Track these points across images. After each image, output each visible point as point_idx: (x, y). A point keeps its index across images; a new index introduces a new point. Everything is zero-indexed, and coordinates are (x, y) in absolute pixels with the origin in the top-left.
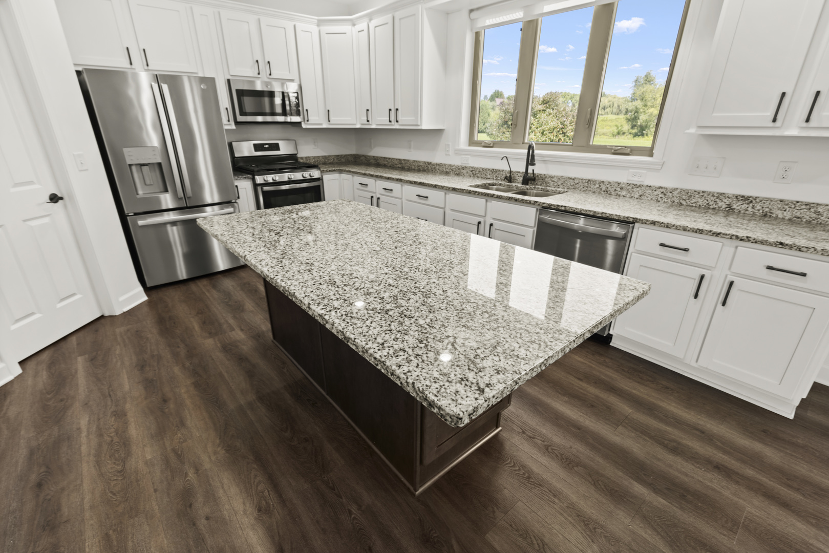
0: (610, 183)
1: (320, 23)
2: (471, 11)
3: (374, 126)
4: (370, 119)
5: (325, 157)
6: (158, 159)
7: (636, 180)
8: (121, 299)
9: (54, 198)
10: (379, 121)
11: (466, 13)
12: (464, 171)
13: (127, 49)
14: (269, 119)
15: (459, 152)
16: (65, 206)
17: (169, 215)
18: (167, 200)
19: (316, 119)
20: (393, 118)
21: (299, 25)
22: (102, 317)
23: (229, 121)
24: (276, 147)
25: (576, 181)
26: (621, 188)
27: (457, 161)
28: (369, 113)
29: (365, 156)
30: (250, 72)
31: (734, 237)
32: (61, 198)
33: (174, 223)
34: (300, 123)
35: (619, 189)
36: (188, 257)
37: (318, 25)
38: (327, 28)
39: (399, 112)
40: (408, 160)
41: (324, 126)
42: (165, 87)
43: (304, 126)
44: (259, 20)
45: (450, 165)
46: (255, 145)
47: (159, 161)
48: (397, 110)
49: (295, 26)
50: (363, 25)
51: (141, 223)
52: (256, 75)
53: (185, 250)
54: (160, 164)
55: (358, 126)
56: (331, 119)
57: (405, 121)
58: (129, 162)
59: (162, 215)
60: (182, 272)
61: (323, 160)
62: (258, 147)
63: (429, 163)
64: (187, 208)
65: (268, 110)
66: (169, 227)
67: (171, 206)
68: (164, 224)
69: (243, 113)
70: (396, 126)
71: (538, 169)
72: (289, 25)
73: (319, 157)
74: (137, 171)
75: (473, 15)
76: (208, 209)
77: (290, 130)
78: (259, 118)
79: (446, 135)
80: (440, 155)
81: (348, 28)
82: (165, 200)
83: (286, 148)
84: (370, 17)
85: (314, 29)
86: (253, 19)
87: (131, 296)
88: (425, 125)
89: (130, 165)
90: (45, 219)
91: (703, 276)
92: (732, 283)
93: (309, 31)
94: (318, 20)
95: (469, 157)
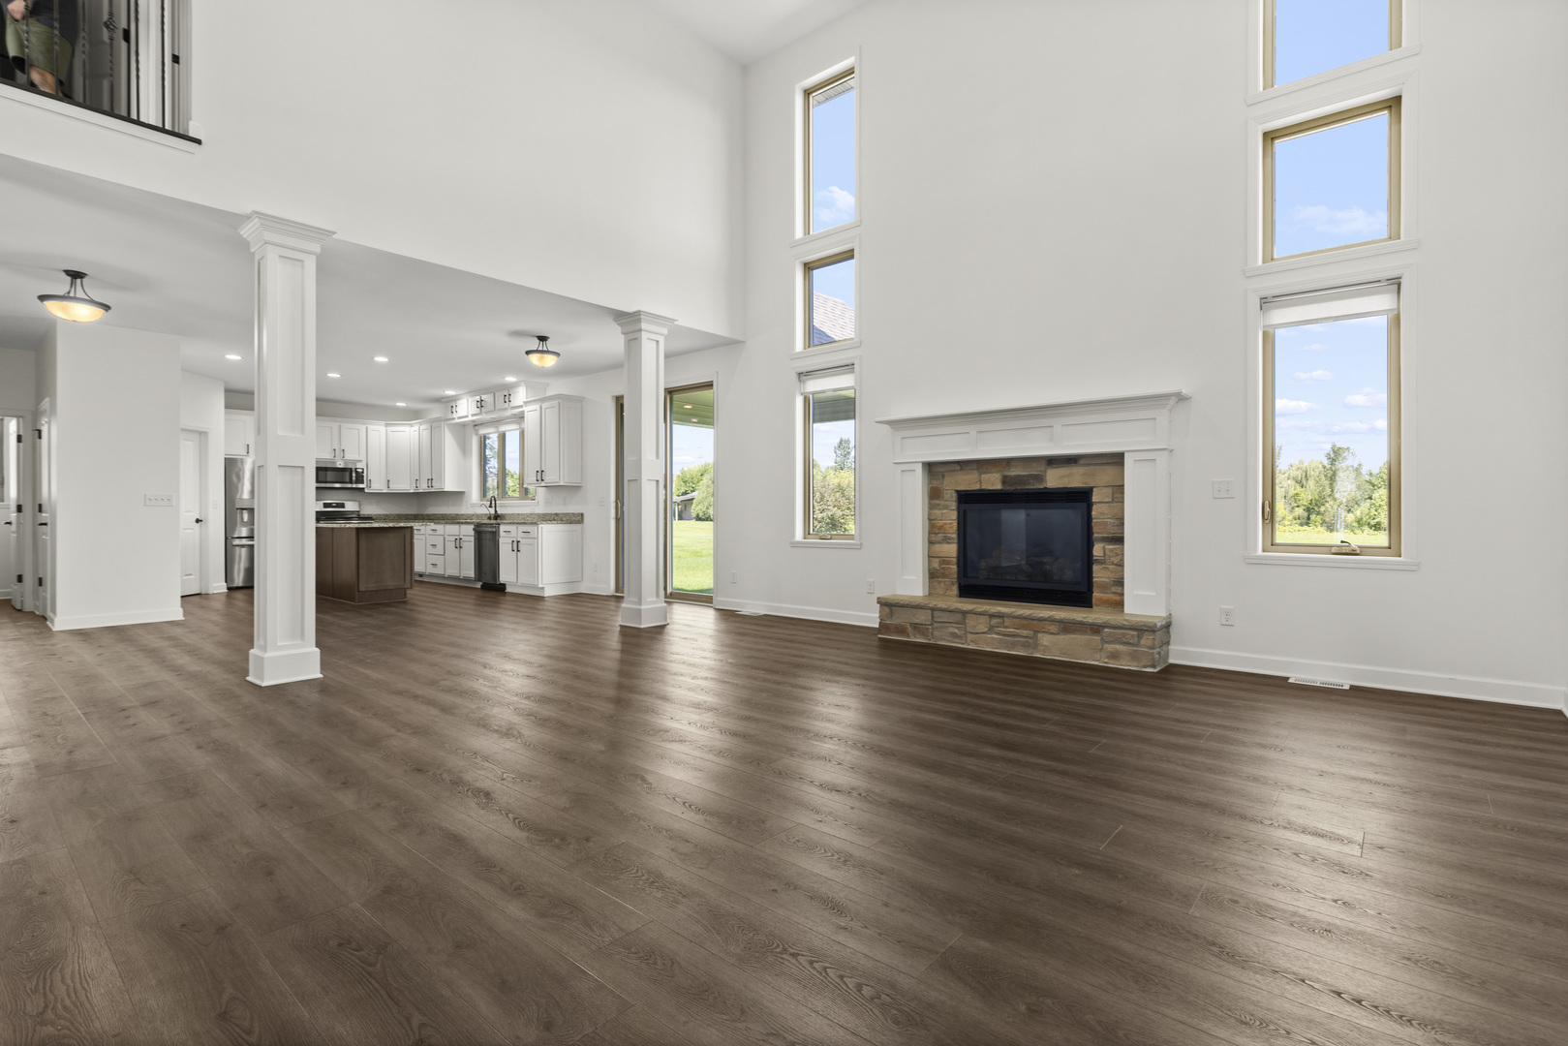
2: (475, 425)
3: (420, 491)
4: (418, 486)
5: (387, 515)
7: (532, 511)
8: (213, 585)
9: (198, 521)
10: (423, 488)
12: (464, 517)
13: (248, 445)
14: (349, 486)
15: (471, 505)
16: (201, 526)
19: (376, 483)
20: (430, 485)
22: (200, 594)
24: (343, 506)
27: (470, 511)
28: (416, 482)
30: (329, 455)
32: (201, 521)
34: (364, 489)
37: (386, 427)
38: (391, 428)
39: (434, 482)
40: (446, 515)
41: (385, 491)
43: (366, 491)
44: (340, 427)
45: (468, 514)
46: (324, 504)
48: (432, 479)
49: (367, 428)
50: (416, 428)
51: (232, 543)
52: (333, 457)
54: (253, 509)
55: (412, 491)
56: (391, 486)
57: (436, 487)
58: (237, 507)
62: (326, 505)
63: (457, 515)
69: (324, 482)
70: (433, 490)
72: (363, 428)
74: (240, 512)
75: (476, 428)
77: (357, 493)
78: (337, 485)
79: (466, 495)
80: (464, 510)
81: (406, 429)
82: (240, 531)
83: (350, 506)
84: (421, 424)
85: (384, 428)
86: (335, 425)
87: (219, 586)
88: (447, 488)
89: (237, 509)
90: (191, 532)
91: (514, 541)
92: (519, 541)
93: (378, 431)
94: (385, 424)
95: (474, 508)
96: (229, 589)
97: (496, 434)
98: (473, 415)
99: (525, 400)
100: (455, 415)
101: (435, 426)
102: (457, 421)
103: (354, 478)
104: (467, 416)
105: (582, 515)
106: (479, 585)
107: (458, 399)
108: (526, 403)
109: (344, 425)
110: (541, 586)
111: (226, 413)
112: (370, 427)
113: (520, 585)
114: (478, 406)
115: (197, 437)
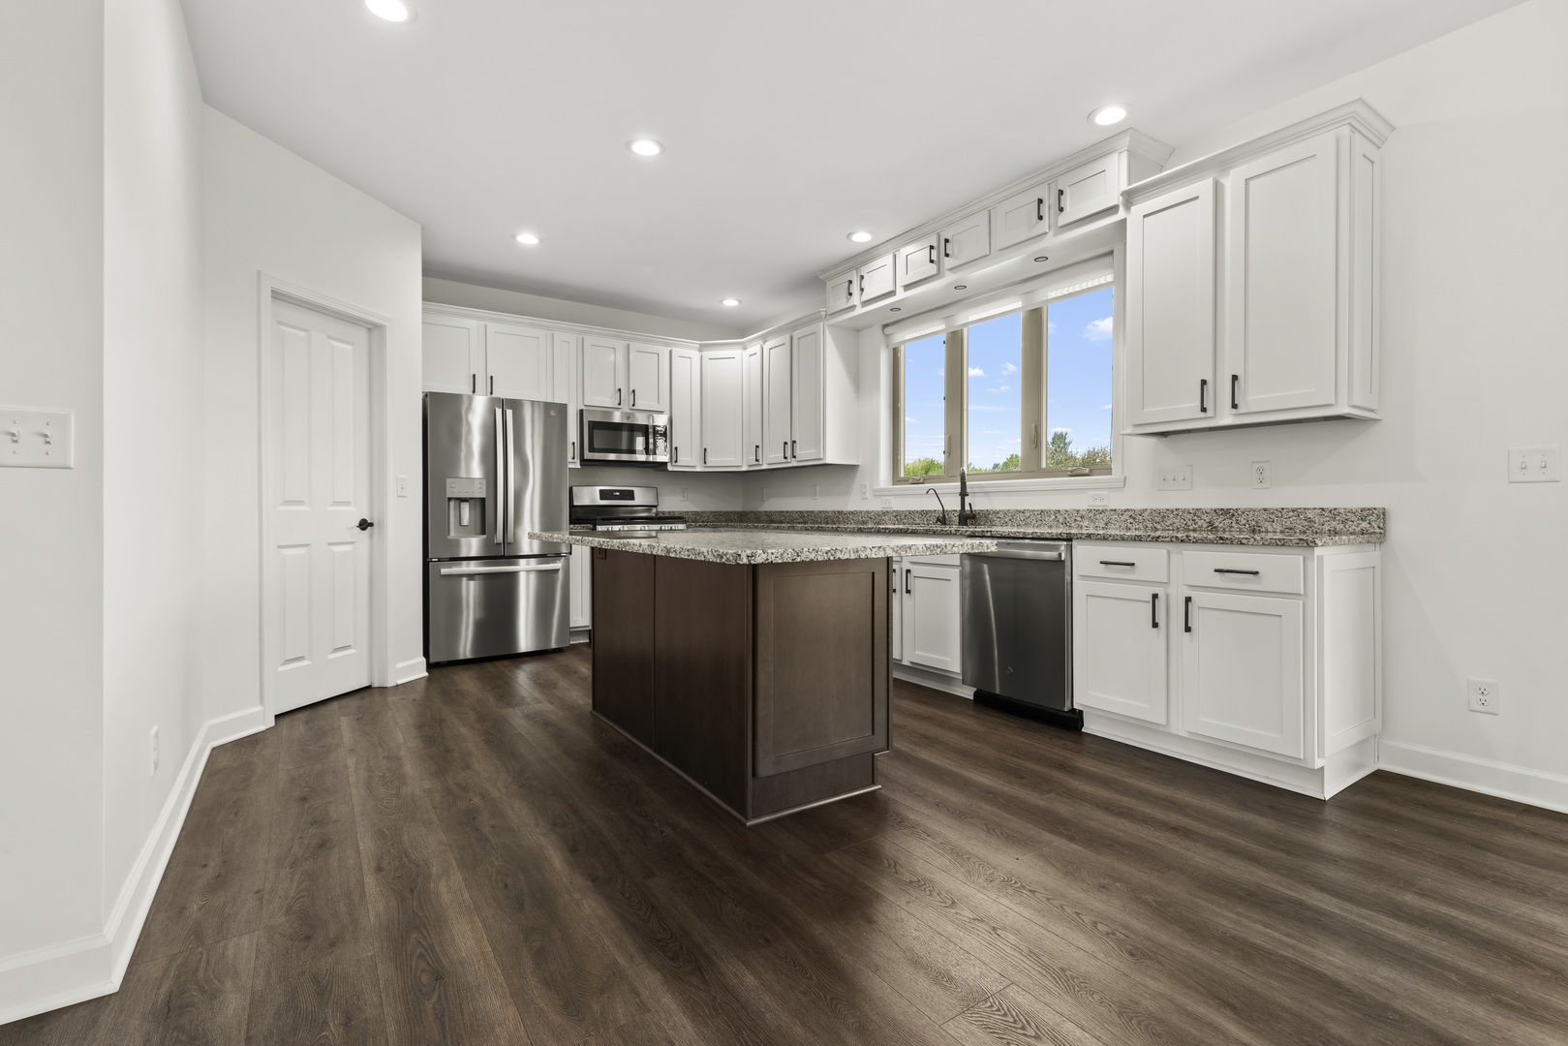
0: (1067, 511)
1: (701, 348)
2: (885, 326)
3: (765, 467)
4: (760, 457)
5: (696, 513)
6: (480, 492)
7: (1098, 505)
8: (399, 665)
9: (364, 525)
10: (772, 458)
11: (878, 329)
12: (886, 518)
13: (474, 376)
14: (624, 457)
15: (879, 494)
16: (371, 536)
19: (688, 459)
20: (789, 454)
22: (368, 688)
23: (574, 458)
24: (630, 495)
25: (1027, 515)
26: (1082, 517)
27: (875, 505)
28: (760, 450)
29: (755, 513)
30: (608, 401)
31: (1174, 539)
32: (371, 525)
34: (666, 464)
35: (1079, 519)
37: (700, 351)
38: (708, 354)
39: (798, 446)
40: (812, 512)
41: (698, 469)
42: (509, 413)
43: (670, 468)
44: (628, 345)
45: (868, 512)
46: (601, 492)
47: (483, 495)
48: (794, 442)
49: (671, 352)
50: (756, 348)
51: (444, 571)
52: (616, 406)
54: (483, 499)
55: (744, 469)
56: (709, 459)
57: (805, 455)
58: (449, 495)
61: (692, 517)
62: (604, 495)
63: (840, 513)
64: (503, 557)
65: (624, 446)
69: (592, 449)
70: (794, 463)
71: (978, 503)
72: (664, 351)
73: (687, 512)
74: (455, 508)
75: (888, 330)
77: (652, 474)
78: (612, 457)
79: (859, 472)
80: (854, 501)
81: (736, 352)
82: (469, 546)
83: (643, 497)
84: (765, 338)
85: (695, 355)
86: (620, 345)
87: (409, 667)
88: (831, 457)
89: (450, 499)
90: (349, 548)
91: (1155, 596)
92: (1188, 600)
93: (688, 357)
94: (700, 345)
95: (892, 498)
96: (430, 667)
97: (944, 337)
98: (907, 287)
99: (1125, 187)
100: (856, 300)
101: (798, 336)
102: (859, 311)
103: (650, 445)
104: (892, 293)
105: (1383, 514)
106: (968, 693)
107: (866, 262)
108: (1130, 197)
109: (635, 346)
110: (1318, 764)
111: (425, 310)
112: (676, 351)
113: (1185, 735)
114: (934, 258)
115: (361, 335)
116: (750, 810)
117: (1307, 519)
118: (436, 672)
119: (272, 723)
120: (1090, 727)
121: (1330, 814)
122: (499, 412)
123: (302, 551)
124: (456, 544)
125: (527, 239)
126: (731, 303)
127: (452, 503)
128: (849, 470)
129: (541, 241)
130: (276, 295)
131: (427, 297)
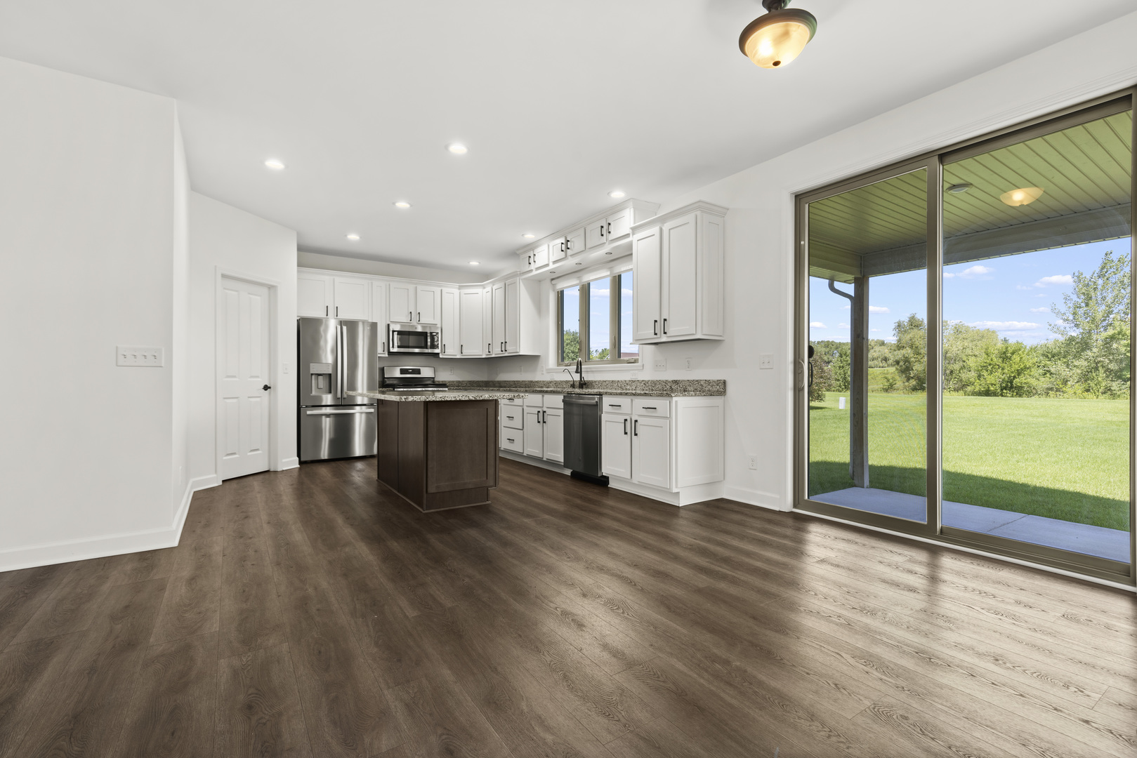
0: (622, 381)
1: (460, 288)
2: (552, 279)
3: (493, 356)
4: (490, 350)
5: (459, 382)
6: (330, 371)
7: (634, 378)
8: (284, 460)
9: (266, 388)
10: (496, 352)
11: (549, 281)
12: (551, 385)
13: (327, 307)
15: (549, 371)
16: (270, 393)
17: (326, 409)
18: (328, 399)
19: (451, 351)
20: (503, 349)
21: (444, 289)
22: (268, 471)
23: (384, 351)
24: (418, 372)
25: (607, 382)
26: (627, 384)
27: (547, 378)
28: (490, 346)
30: (405, 319)
32: (270, 388)
33: (328, 416)
34: (438, 354)
36: (333, 443)
37: (459, 289)
38: (464, 291)
39: (507, 344)
40: (520, 381)
41: (458, 357)
42: (345, 328)
43: (441, 356)
44: (416, 287)
45: (543, 381)
46: (401, 370)
47: (330, 372)
48: (506, 342)
49: (442, 290)
50: (489, 289)
51: (309, 412)
52: (409, 321)
53: (332, 436)
54: (330, 375)
55: (484, 357)
56: (464, 351)
57: (511, 350)
58: (311, 372)
59: (321, 409)
60: (324, 453)
61: (457, 384)
62: (403, 371)
63: (531, 382)
64: (341, 405)
66: (324, 417)
67: (329, 404)
68: (322, 415)
70: (506, 354)
71: (587, 377)
72: (438, 290)
73: (453, 381)
74: (315, 379)
75: (554, 282)
76: (358, 408)
77: (432, 359)
78: (417, 350)
79: (541, 360)
80: (540, 376)
81: (479, 290)
82: (327, 399)
83: (426, 372)
84: (493, 283)
85: (456, 291)
86: (411, 287)
87: (289, 461)
88: (523, 351)
89: (312, 374)
90: (258, 399)
91: (626, 420)
92: (636, 421)
93: (452, 293)
94: (460, 286)
95: (554, 374)
96: (300, 463)
97: (578, 287)
98: (555, 262)
99: (632, 225)
100: (533, 266)
101: (508, 285)
102: (535, 273)
103: (429, 344)
104: (547, 265)
105: (725, 382)
106: (568, 472)
107: (537, 247)
108: (634, 229)
109: (420, 288)
110: (675, 490)
111: (298, 271)
112: (445, 290)
113: (637, 483)
114: (563, 249)
115: (265, 290)
116: (425, 507)
117: (702, 385)
118: (304, 466)
119: (221, 483)
120: (612, 484)
121: (682, 513)
122: (339, 327)
123: (235, 400)
124: (320, 398)
125: (353, 237)
126: (474, 264)
127: (313, 377)
128: (535, 358)
129: (361, 238)
130: (224, 276)
131: (300, 265)
